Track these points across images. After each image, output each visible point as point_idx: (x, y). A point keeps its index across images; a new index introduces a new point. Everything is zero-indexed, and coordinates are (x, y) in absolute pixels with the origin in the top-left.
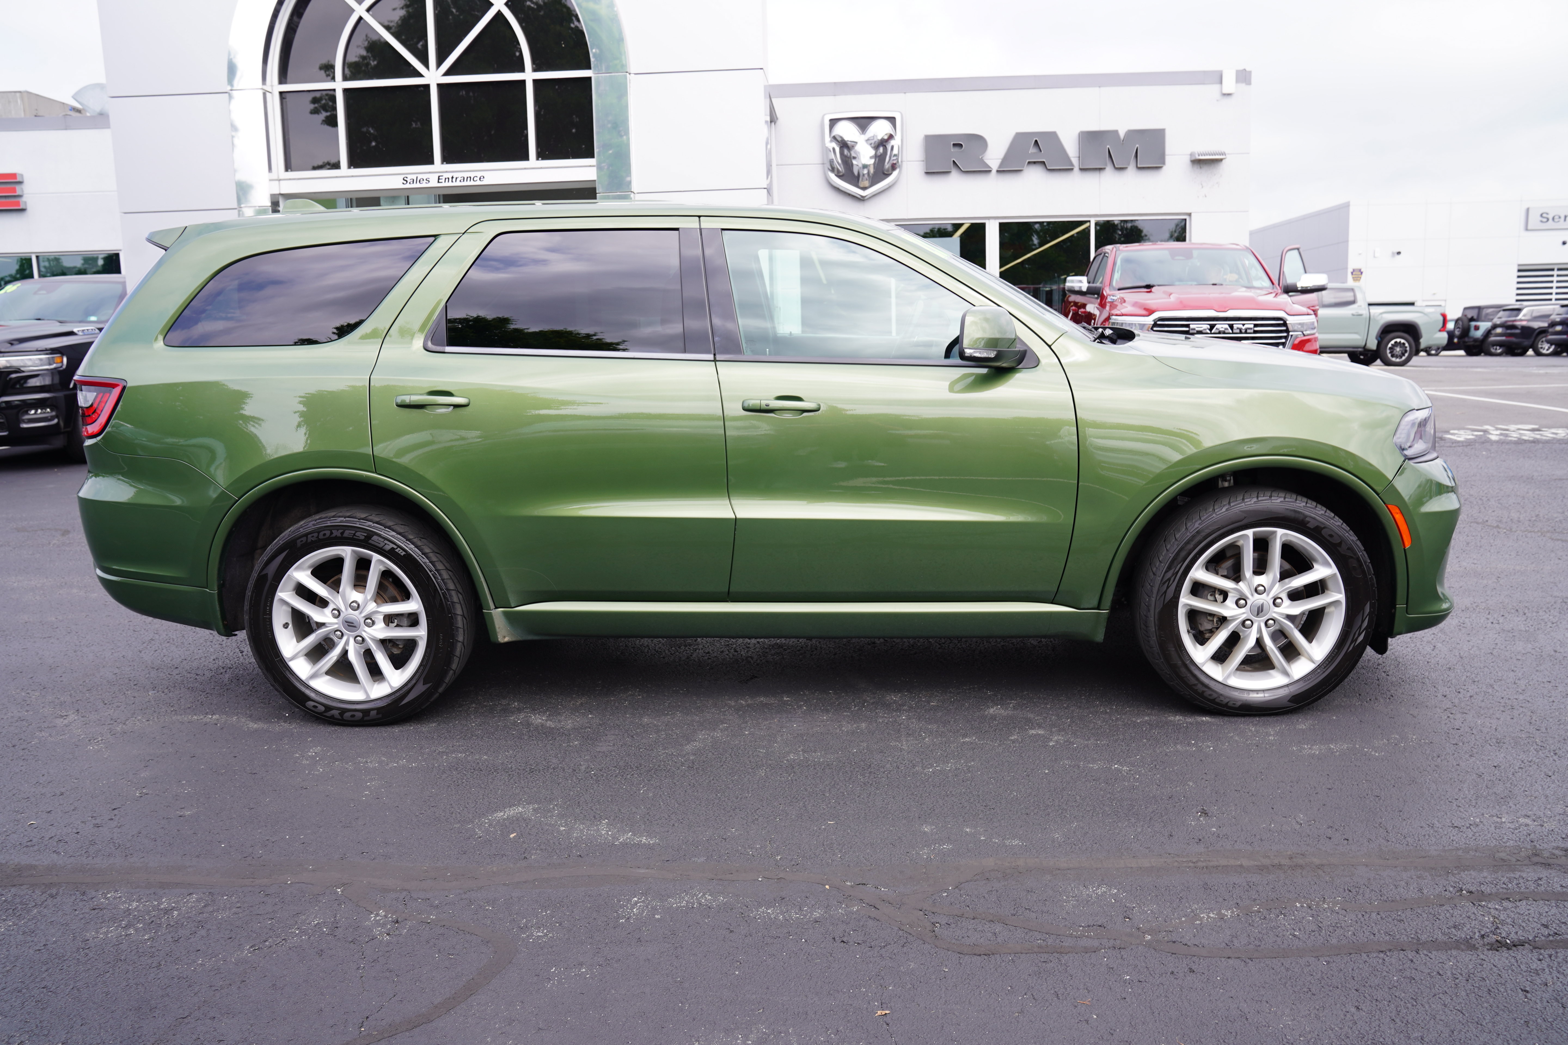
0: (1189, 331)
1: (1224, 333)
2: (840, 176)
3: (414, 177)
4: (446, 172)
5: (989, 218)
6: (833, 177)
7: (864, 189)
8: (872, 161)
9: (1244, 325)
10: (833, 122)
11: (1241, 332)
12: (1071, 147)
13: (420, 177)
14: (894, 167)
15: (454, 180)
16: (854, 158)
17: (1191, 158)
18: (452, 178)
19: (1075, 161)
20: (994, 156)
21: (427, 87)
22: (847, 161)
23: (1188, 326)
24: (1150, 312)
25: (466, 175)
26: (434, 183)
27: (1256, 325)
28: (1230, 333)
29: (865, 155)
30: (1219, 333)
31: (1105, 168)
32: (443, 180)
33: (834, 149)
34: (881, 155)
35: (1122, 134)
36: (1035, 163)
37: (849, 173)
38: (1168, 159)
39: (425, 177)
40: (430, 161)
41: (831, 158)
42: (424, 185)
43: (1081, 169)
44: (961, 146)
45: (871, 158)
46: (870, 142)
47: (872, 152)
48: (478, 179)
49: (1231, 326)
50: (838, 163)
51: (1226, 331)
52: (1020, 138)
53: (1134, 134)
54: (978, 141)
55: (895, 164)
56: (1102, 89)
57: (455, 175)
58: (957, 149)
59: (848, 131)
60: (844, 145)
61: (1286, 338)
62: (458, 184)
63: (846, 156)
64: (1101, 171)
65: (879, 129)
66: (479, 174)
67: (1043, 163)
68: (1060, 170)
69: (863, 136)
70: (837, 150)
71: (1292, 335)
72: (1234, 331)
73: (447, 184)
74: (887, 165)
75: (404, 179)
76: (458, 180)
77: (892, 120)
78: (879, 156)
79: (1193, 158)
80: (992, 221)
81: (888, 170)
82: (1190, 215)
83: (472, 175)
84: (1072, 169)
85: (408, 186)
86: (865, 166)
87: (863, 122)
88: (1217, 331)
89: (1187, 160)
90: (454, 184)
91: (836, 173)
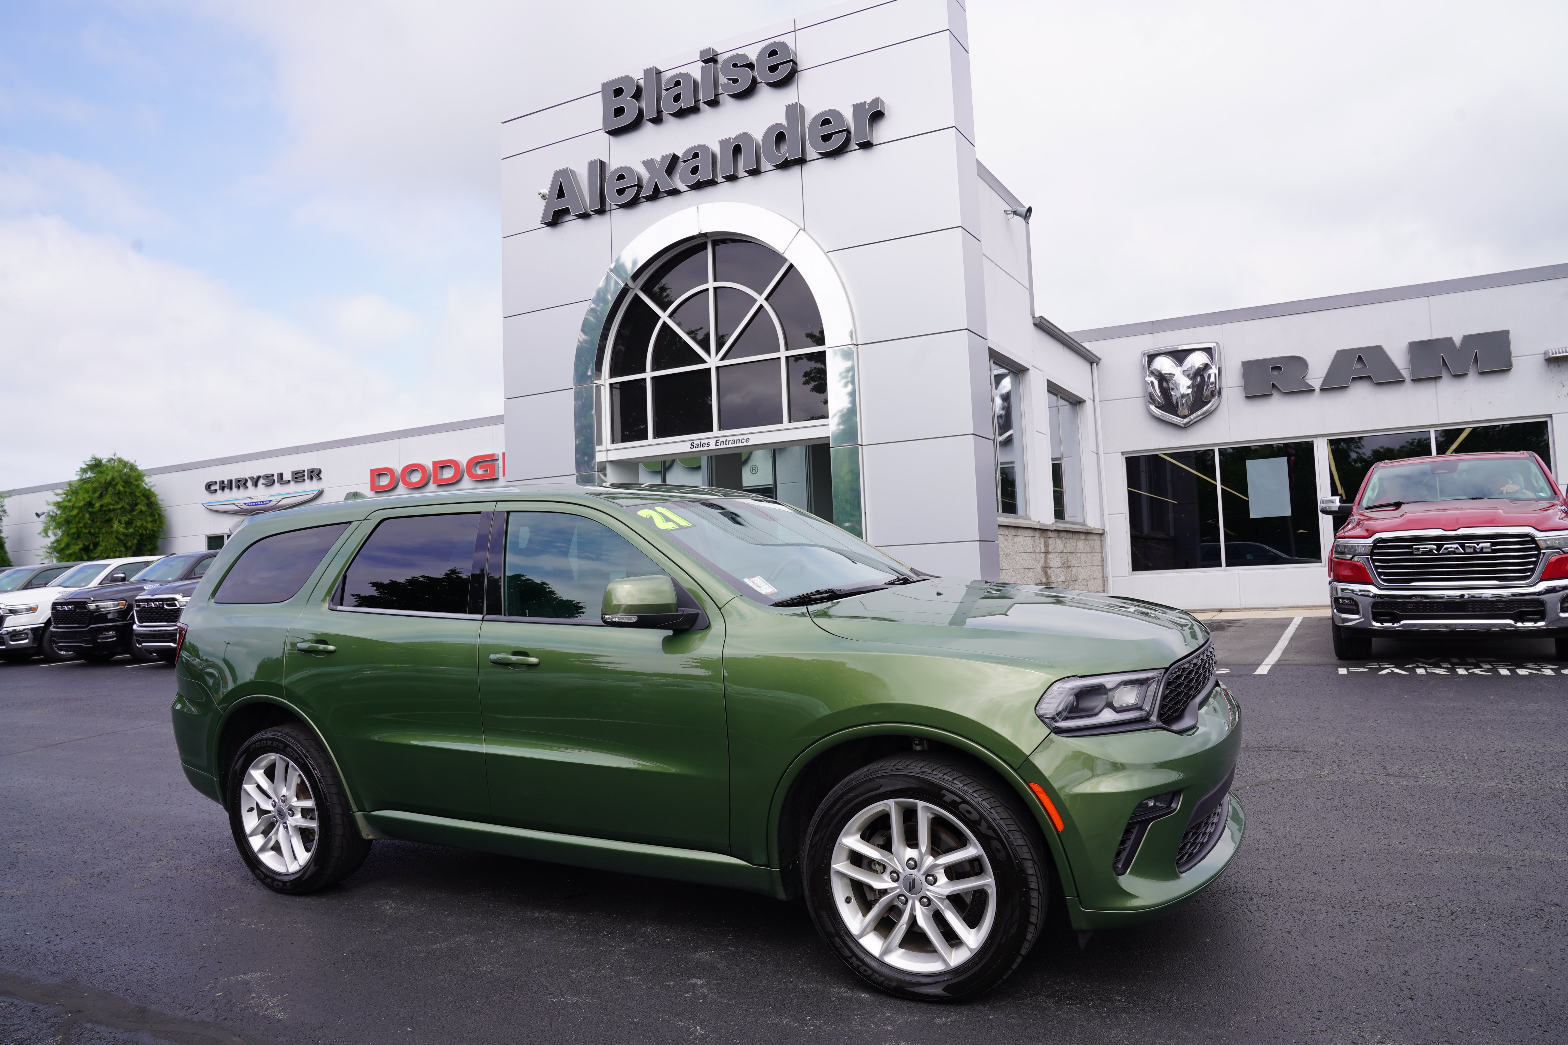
0: (1413, 551)
1: (1455, 553)
2: (1159, 407)
3: (698, 442)
4: (722, 437)
5: (1316, 436)
6: (1153, 407)
7: (1184, 417)
8: (1190, 391)
9: (1478, 544)
10: (1151, 357)
11: (1475, 552)
12: (1400, 359)
13: (703, 441)
14: (1213, 394)
15: (727, 443)
16: (1173, 389)
17: (1545, 356)
18: (726, 441)
19: (1406, 374)
20: (1316, 376)
21: (709, 369)
22: (1166, 392)
23: (1411, 547)
24: (1371, 533)
25: (736, 438)
26: (713, 446)
27: (1493, 544)
28: (1461, 554)
29: (1183, 385)
30: (1449, 553)
31: (1441, 377)
32: (719, 444)
33: (1152, 383)
34: (1199, 383)
35: (1457, 341)
36: (1361, 378)
37: (1168, 404)
38: (1514, 361)
39: (706, 441)
40: (710, 429)
41: (1150, 391)
42: (706, 448)
43: (1414, 380)
44: (1280, 368)
45: (1188, 387)
46: (1188, 373)
47: (1189, 382)
48: (745, 441)
49: (1463, 546)
50: (1158, 396)
51: (1457, 551)
52: (1342, 356)
53: (1468, 339)
54: (1298, 363)
55: (1214, 391)
56: (1431, 298)
57: (728, 439)
58: (1276, 372)
59: (1164, 365)
60: (1163, 379)
61: (1537, 556)
62: (730, 445)
63: (1165, 388)
64: (1437, 380)
65: (1197, 360)
66: (745, 437)
67: (1369, 377)
68: (1390, 383)
69: (1179, 368)
70: (1156, 383)
71: (1544, 553)
72: (1468, 550)
73: (722, 447)
74: (1206, 393)
75: (691, 445)
76: (730, 442)
77: (1208, 351)
78: (1197, 385)
79: (1547, 357)
80: (1320, 439)
81: (1207, 397)
82: (1550, 416)
83: (740, 437)
84: (1404, 381)
85: (694, 449)
86: (1183, 396)
87: (1179, 356)
88: (1446, 551)
89: (1541, 359)
90: (728, 446)
91: (1157, 405)
